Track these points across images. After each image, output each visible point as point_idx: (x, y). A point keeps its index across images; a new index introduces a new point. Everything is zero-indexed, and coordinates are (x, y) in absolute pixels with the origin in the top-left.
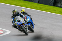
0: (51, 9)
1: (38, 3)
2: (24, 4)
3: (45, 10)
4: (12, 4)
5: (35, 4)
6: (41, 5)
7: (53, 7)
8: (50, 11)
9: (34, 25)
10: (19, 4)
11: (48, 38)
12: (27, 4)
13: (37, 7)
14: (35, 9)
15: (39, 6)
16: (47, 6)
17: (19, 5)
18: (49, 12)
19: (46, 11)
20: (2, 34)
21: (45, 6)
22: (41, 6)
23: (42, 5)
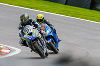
0: (87, 14)
1: (66, 4)
2: (43, 5)
4: (23, 6)
6: (70, 8)
7: (90, 10)
9: (59, 41)
12: (47, 6)
13: (63, 11)
15: (67, 9)
16: (80, 8)
17: (34, 8)
18: (84, 18)
19: (78, 17)
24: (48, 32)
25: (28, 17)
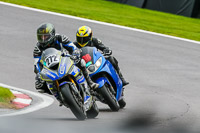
1: (144, 6)
2: (98, 9)
3: (167, 30)
4: (58, 11)
5: (134, 12)
6: (153, 15)
7: (193, 19)
8: (182, 32)
10: (81, 12)
11: (176, 120)
12: (107, 10)
13: (139, 20)
14: (133, 27)
15: (146, 17)
16: (172, 16)
17: (80, 15)
20: (26, 106)
21: (167, 18)
22: (154, 18)
23: (156, 15)
24: (99, 64)
25: (54, 32)
